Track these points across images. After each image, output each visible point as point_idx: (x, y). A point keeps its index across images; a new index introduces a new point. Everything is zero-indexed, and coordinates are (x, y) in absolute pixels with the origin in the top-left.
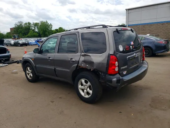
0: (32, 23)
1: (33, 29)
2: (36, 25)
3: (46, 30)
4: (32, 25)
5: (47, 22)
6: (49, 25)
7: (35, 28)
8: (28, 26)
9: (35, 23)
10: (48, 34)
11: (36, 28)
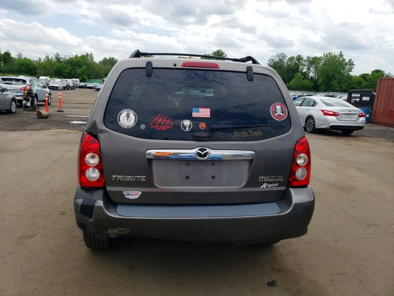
0: (305, 58)
1: (305, 70)
2: (314, 61)
3: (333, 76)
4: (305, 61)
5: (341, 55)
6: (346, 64)
7: (309, 69)
8: (296, 64)
9: (313, 58)
10: (336, 85)
11: (311, 69)
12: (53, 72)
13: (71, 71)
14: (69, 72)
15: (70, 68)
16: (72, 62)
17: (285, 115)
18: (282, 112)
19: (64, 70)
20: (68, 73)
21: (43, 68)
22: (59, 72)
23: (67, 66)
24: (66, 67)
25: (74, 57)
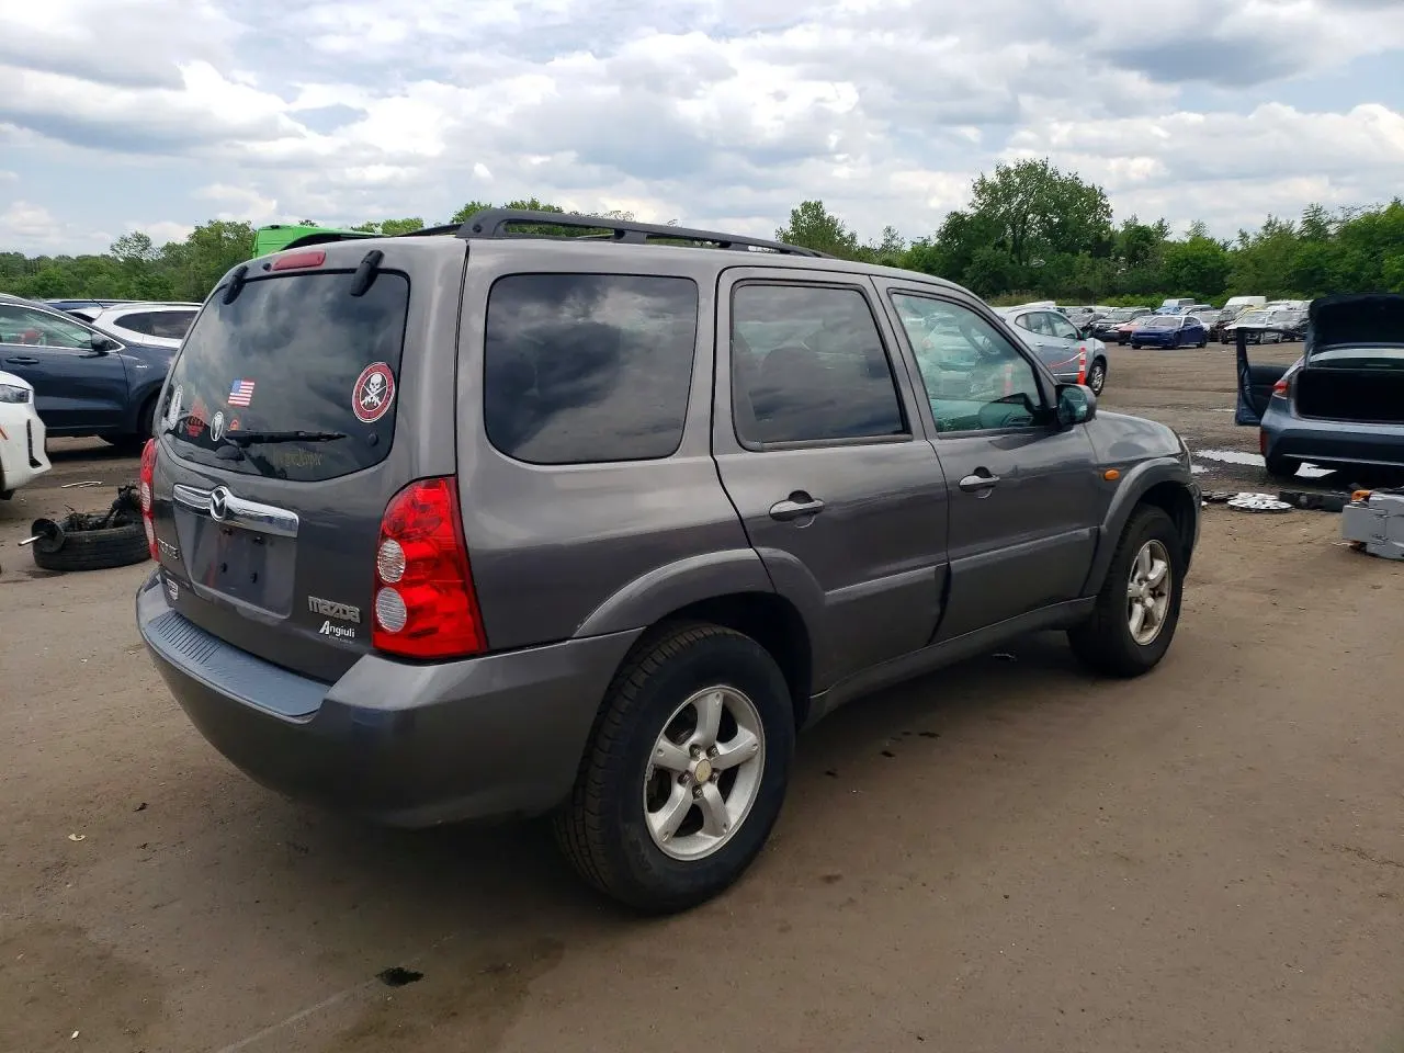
12: (1289, 277)
13: (1360, 267)
14: (1351, 269)
15: (1357, 253)
16: (1372, 232)
17: (383, 406)
18: (380, 395)
19: (1333, 263)
20: (1345, 276)
21: (1251, 265)
22: (1312, 273)
23: (1349, 249)
24: (1343, 254)
25: (1384, 209)
